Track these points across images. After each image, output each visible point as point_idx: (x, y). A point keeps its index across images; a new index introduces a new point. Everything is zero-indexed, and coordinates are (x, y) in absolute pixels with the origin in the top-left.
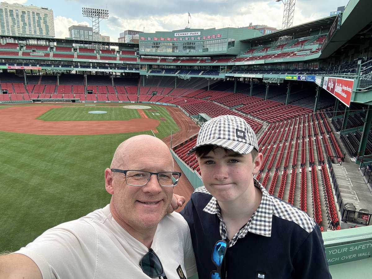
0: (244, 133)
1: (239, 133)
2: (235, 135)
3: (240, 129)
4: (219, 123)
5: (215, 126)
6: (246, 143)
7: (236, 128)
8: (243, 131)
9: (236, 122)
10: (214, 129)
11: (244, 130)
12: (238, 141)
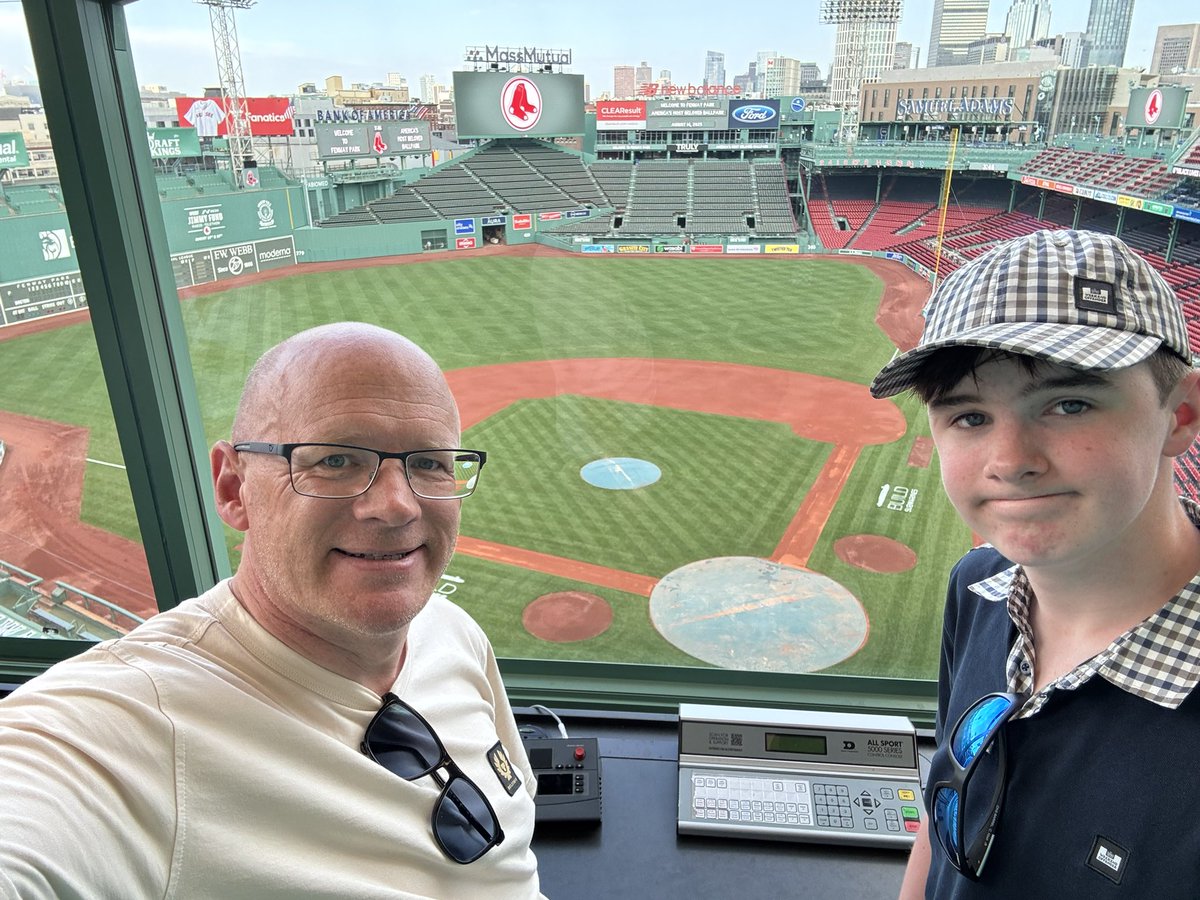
0: (1112, 289)
1: (1086, 290)
2: (1071, 300)
3: (1092, 275)
4: (1001, 262)
5: (982, 276)
6: (1120, 328)
7: (1073, 272)
8: (1108, 284)
9: (1076, 251)
10: (978, 287)
11: (1111, 278)
12: (1083, 322)
